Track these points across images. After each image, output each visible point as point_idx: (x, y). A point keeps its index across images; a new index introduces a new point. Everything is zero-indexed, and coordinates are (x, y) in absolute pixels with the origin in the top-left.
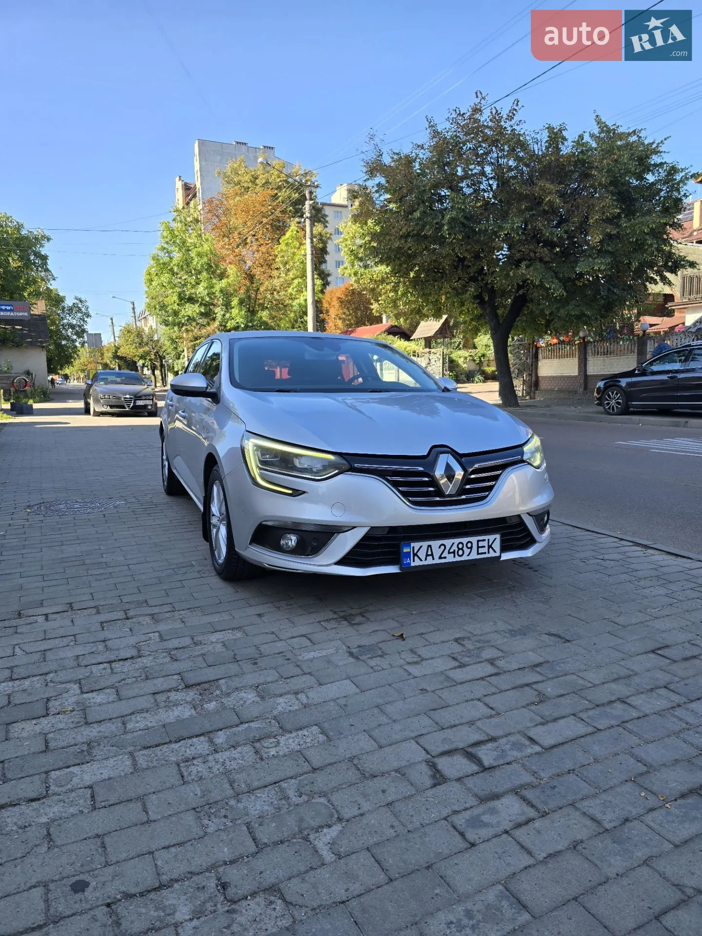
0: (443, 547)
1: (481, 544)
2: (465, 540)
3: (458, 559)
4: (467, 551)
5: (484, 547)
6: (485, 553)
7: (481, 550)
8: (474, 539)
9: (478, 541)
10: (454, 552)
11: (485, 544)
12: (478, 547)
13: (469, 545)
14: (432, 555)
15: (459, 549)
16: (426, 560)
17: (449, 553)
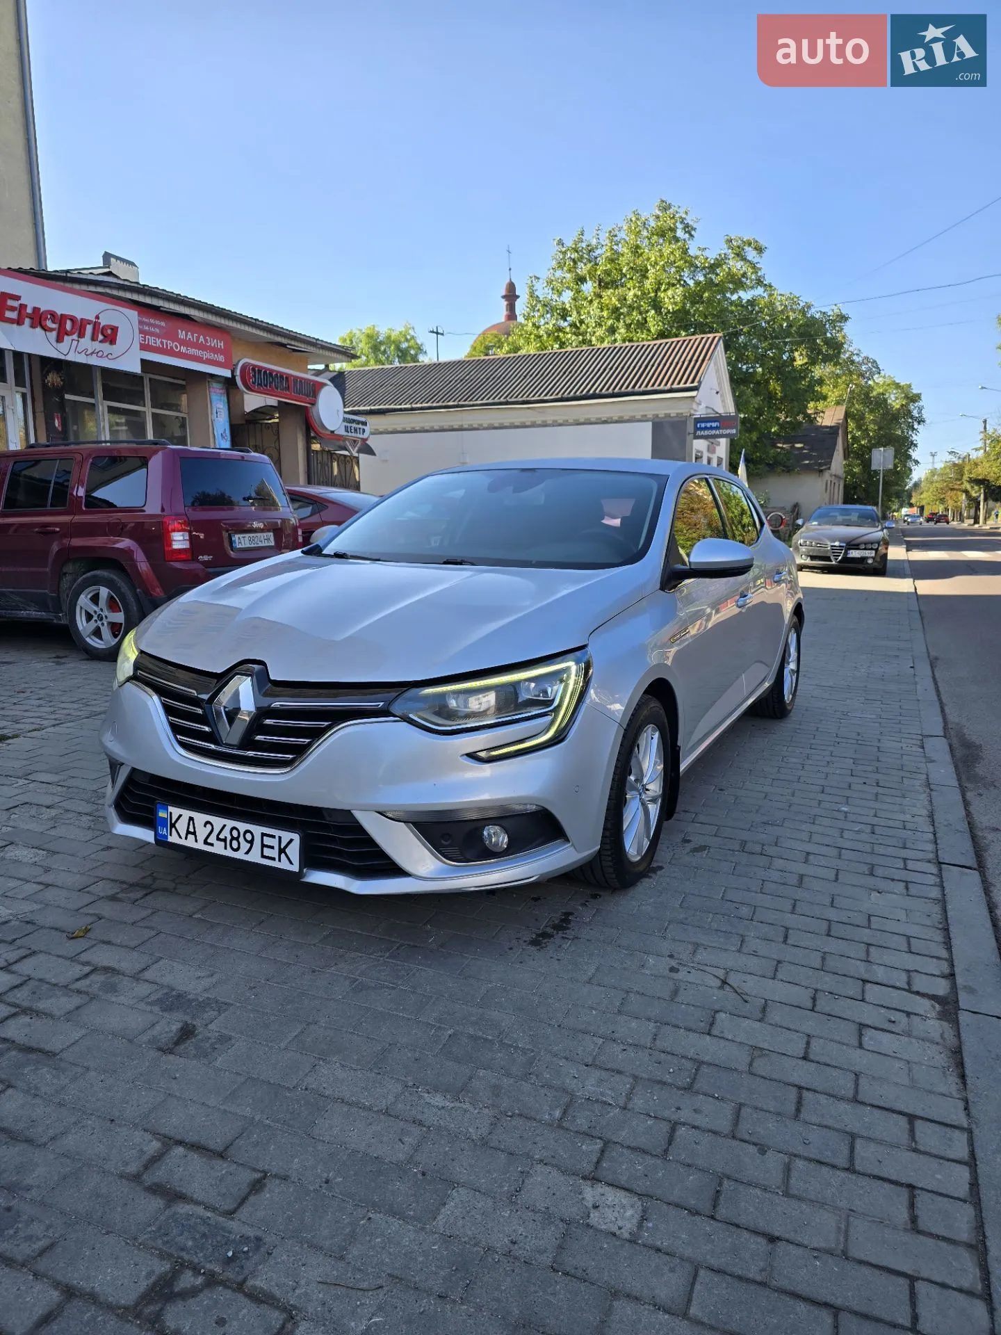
0: (209, 827)
1: (267, 841)
2: (243, 827)
3: (229, 853)
4: (245, 846)
5: (272, 847)
6: (273, 859)
7: (267, 852)
8: (257, 830)
9: (263, 835)
10: (225, 840)
11: (274, 842)
12: (263, 846)
13: (249, 837)
14: (194, 833)
15: (233, 838)
16: (186, 838)
17: (218, 839)
